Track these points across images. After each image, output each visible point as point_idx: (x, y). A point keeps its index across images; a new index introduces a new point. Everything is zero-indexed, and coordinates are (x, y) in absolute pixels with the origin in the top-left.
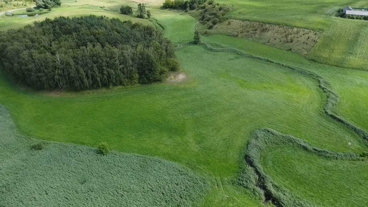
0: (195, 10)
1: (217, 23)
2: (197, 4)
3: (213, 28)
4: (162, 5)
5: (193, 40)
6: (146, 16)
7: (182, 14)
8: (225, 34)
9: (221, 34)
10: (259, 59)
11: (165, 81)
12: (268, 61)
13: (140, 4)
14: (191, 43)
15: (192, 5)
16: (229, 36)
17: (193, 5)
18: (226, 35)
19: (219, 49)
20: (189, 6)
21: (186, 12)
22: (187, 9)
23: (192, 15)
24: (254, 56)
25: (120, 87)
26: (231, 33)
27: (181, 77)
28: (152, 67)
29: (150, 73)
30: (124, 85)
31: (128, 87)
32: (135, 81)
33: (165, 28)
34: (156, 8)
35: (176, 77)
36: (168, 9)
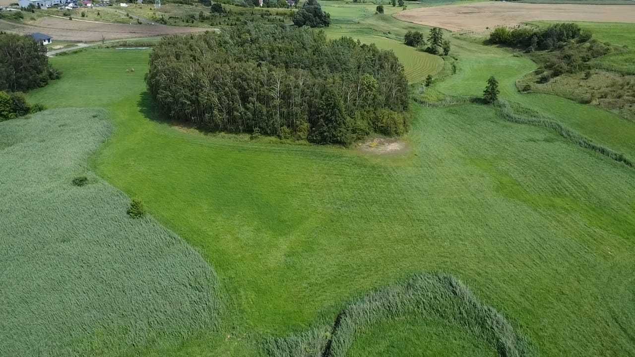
0: (547, 51)
1: (562, 73)
2: (555, 39)
3: (547, 82)
4: (488, 37)
5: (480, 94)
6: (441, 50)
7: (517, 56)
8: (565, 96)
9: (557, 95)
10: (603, 151)
11: (354, 147)
12: (620, 159)
13: (435, 29)
14: (476, 100)
15: (543, 41)
16: (572, 100)
17: (545, 42)
18: (566, 98)
19: (524, 117)
20: (537, 42)
21: (526, 52)
22: (531, 47)
23: (534, 59)
24: (595, 143)
25: (273, 138)
26: (579, 96)
27: (393, 147)
28: (332, 115)
29: (327, 125)
30: (279, 137)
31: (284, 140)
32: (301, 134)
33: (457, 71)
34: (476, 41)
35: (384, 145)
36: (497, 45)
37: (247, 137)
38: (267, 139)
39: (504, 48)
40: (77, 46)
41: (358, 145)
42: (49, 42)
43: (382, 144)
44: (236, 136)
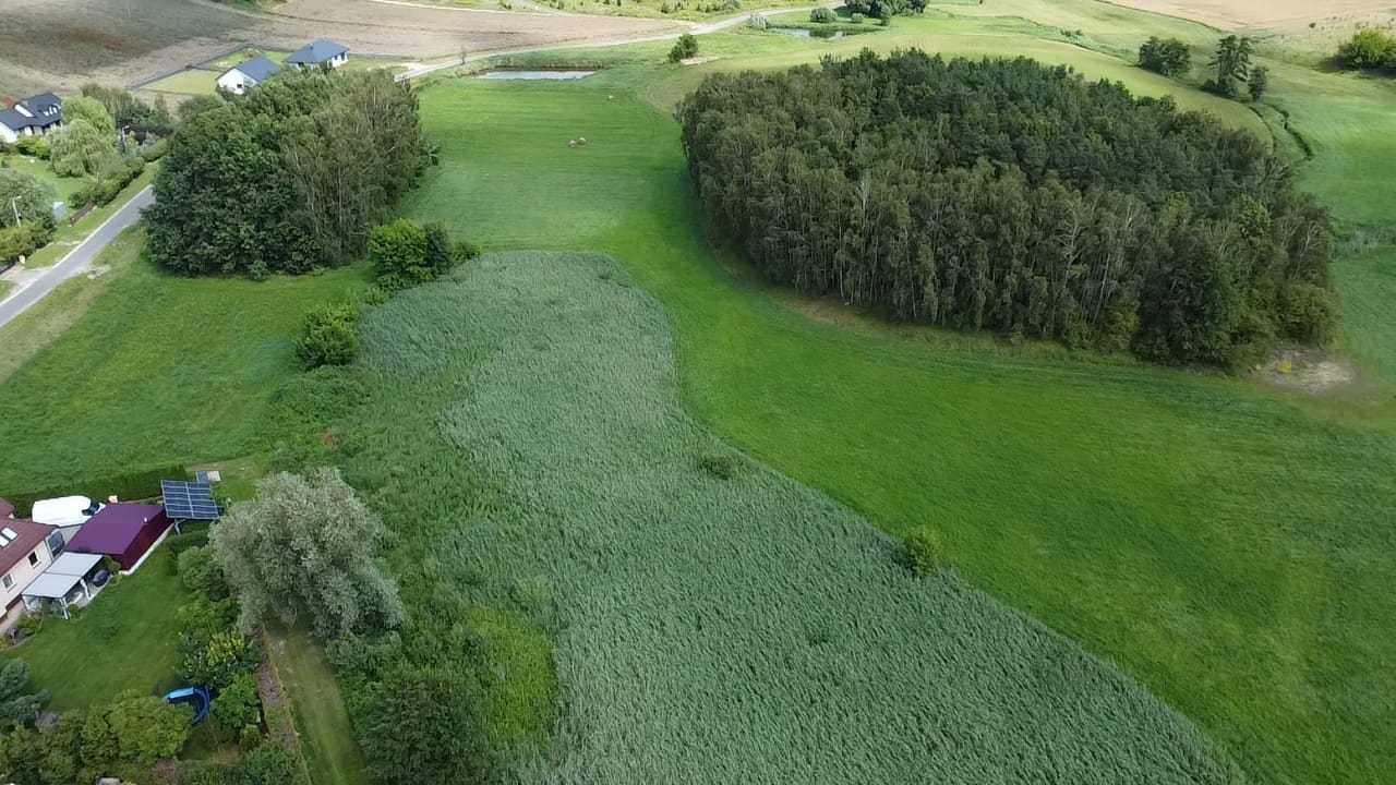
6: (1243, 89)
11: (1245, 373)
13: (1231, 39)
25: (1053, 348)
27: (1328, 374)
28: (1205, 302)
29: (1189, 322)
30: (1067, 344)
31: (1080, 353)
32: (1119, 339)
33: (1314, 151)
34: (1301, 61)
35: (1305, 367)
36: (1357, 73)
37: (987, 343)
38: (1036, 347)
39: (1379, 80)
40: (406, 69)
41: (1255, 369)
42: (343, 58)
43: (1299, 366)
44: (961, 338)
